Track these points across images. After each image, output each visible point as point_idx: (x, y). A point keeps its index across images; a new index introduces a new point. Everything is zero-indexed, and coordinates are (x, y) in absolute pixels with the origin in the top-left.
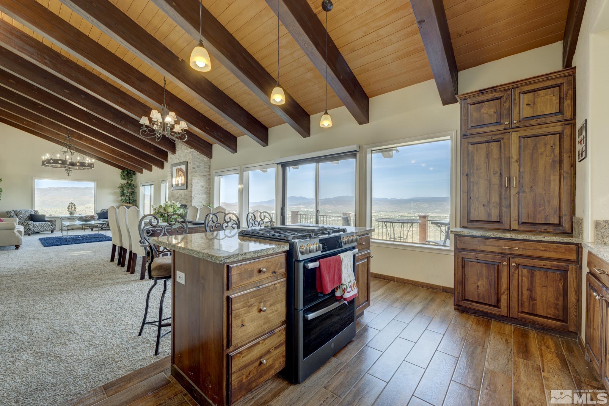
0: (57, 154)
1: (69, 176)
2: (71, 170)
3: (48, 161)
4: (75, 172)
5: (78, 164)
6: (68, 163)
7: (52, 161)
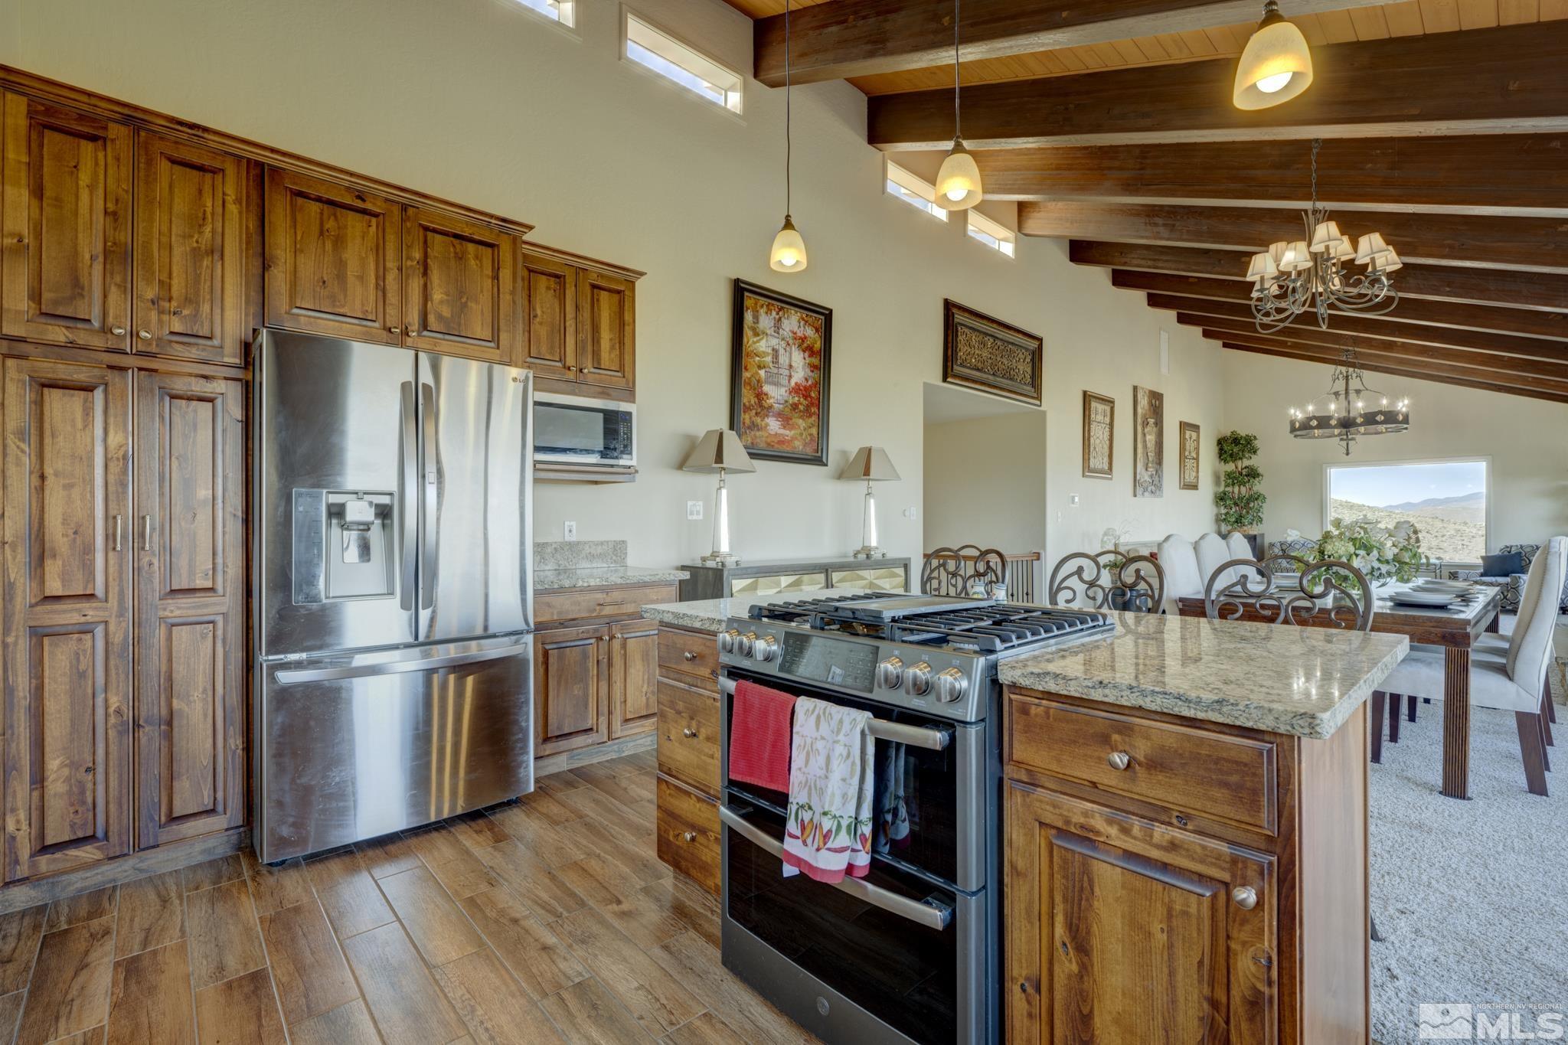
0: (1331, 402)
1: (1347, 454)
2: (1353, 439)
3: (1305, 426)
4: (1362, 440)
5: (1359, 420)
6: (1333, 422)
7: (1314, 423)
